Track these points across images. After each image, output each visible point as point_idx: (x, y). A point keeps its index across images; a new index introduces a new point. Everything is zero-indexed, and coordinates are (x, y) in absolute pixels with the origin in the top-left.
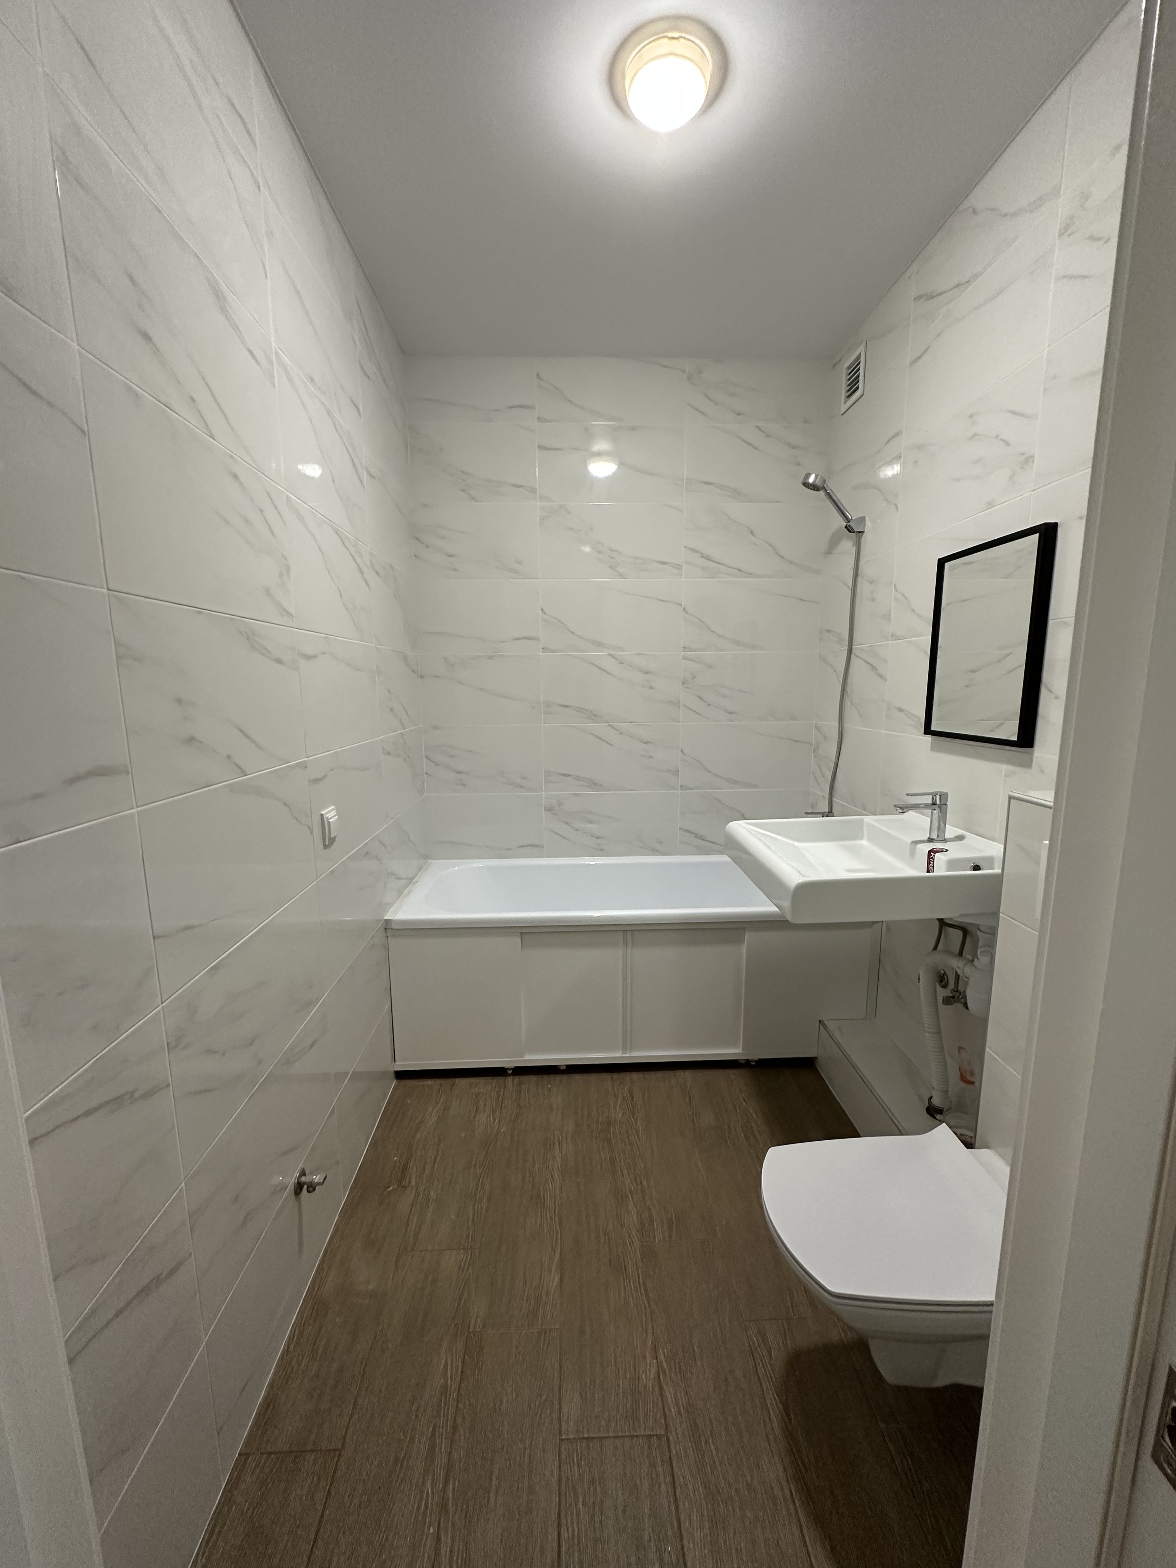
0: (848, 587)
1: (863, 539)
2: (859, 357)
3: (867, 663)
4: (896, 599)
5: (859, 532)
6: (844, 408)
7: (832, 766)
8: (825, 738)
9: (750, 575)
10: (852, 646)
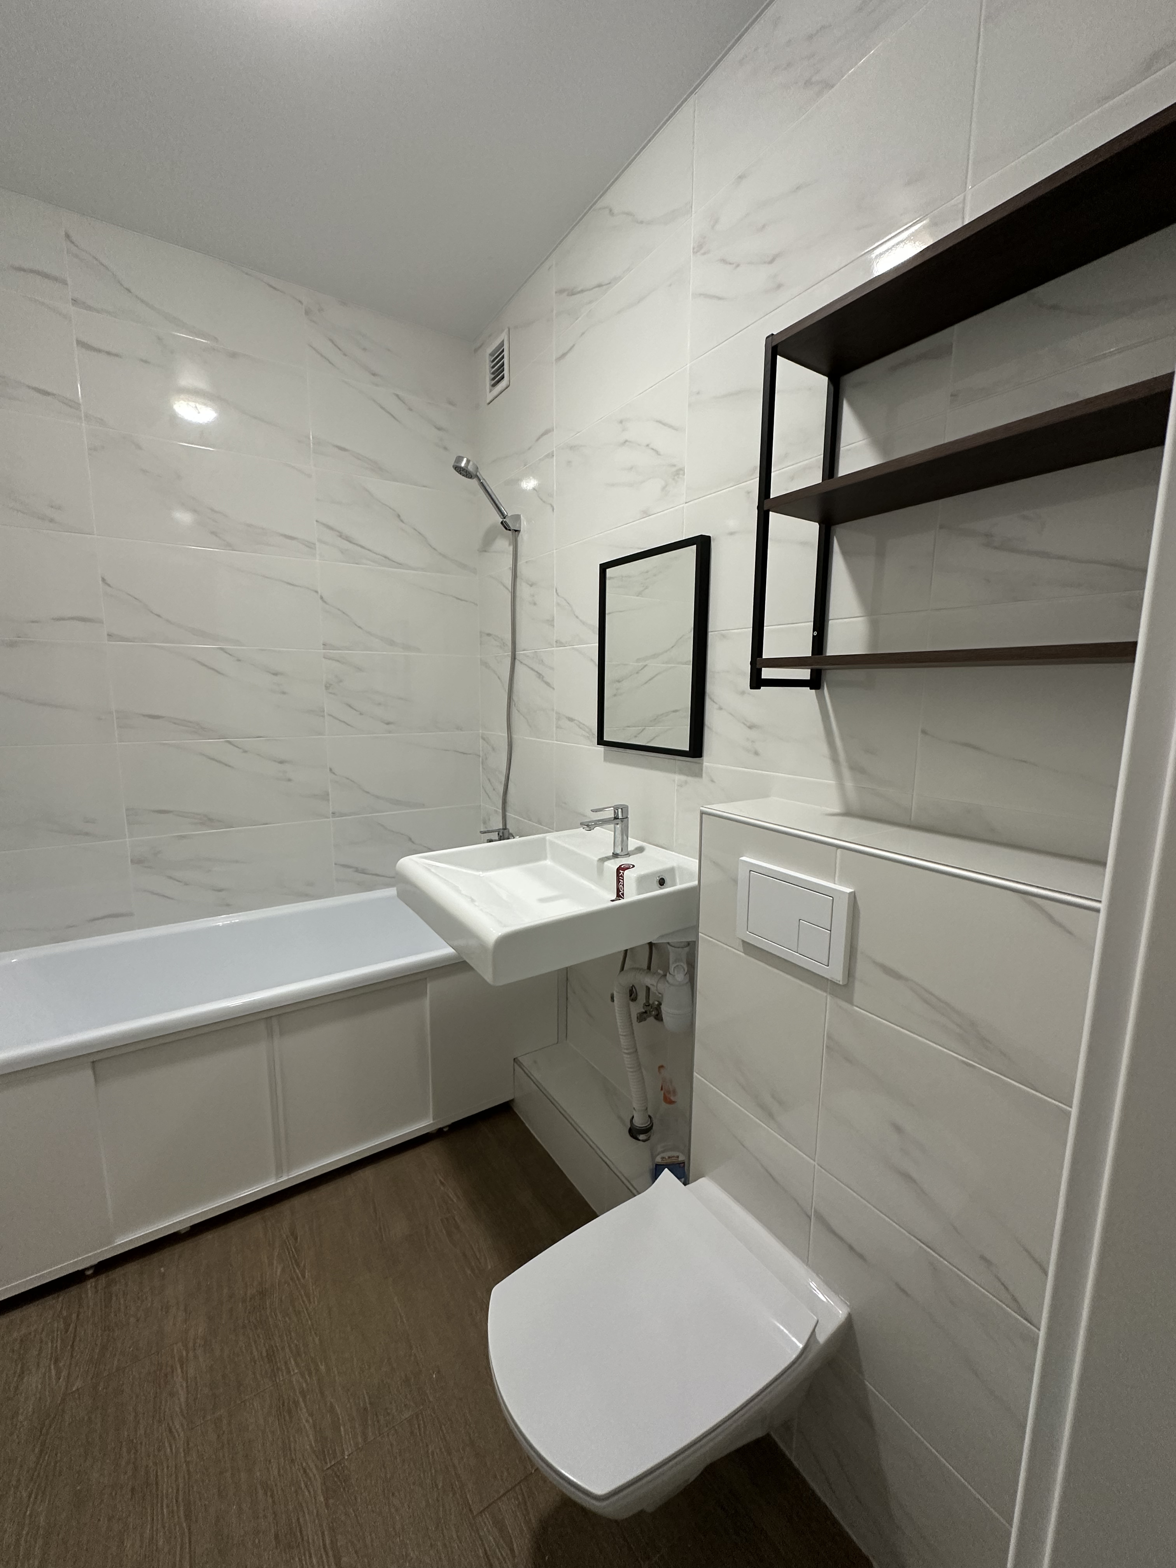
0: (507, 589)
1: (519, 539)
2: (502, 344)
3: (532, 669)
4: (558, 604)
5: (516, 531)
6: (490, 397)
7: (503, 779)
8: (493, 749)
9: (400, 565)
10: (515, 652)
